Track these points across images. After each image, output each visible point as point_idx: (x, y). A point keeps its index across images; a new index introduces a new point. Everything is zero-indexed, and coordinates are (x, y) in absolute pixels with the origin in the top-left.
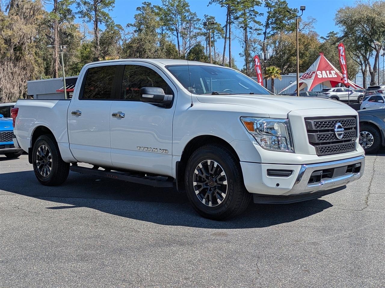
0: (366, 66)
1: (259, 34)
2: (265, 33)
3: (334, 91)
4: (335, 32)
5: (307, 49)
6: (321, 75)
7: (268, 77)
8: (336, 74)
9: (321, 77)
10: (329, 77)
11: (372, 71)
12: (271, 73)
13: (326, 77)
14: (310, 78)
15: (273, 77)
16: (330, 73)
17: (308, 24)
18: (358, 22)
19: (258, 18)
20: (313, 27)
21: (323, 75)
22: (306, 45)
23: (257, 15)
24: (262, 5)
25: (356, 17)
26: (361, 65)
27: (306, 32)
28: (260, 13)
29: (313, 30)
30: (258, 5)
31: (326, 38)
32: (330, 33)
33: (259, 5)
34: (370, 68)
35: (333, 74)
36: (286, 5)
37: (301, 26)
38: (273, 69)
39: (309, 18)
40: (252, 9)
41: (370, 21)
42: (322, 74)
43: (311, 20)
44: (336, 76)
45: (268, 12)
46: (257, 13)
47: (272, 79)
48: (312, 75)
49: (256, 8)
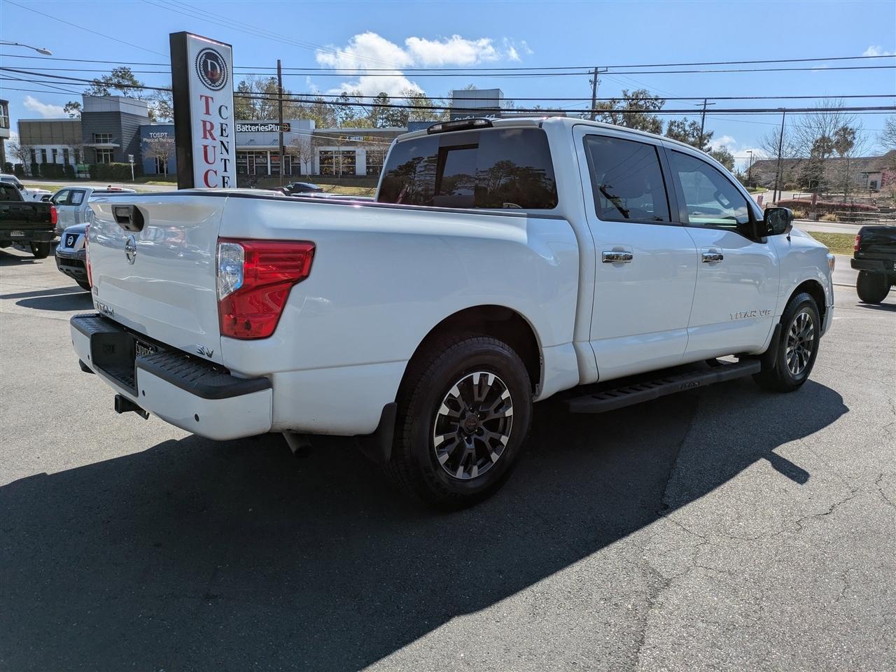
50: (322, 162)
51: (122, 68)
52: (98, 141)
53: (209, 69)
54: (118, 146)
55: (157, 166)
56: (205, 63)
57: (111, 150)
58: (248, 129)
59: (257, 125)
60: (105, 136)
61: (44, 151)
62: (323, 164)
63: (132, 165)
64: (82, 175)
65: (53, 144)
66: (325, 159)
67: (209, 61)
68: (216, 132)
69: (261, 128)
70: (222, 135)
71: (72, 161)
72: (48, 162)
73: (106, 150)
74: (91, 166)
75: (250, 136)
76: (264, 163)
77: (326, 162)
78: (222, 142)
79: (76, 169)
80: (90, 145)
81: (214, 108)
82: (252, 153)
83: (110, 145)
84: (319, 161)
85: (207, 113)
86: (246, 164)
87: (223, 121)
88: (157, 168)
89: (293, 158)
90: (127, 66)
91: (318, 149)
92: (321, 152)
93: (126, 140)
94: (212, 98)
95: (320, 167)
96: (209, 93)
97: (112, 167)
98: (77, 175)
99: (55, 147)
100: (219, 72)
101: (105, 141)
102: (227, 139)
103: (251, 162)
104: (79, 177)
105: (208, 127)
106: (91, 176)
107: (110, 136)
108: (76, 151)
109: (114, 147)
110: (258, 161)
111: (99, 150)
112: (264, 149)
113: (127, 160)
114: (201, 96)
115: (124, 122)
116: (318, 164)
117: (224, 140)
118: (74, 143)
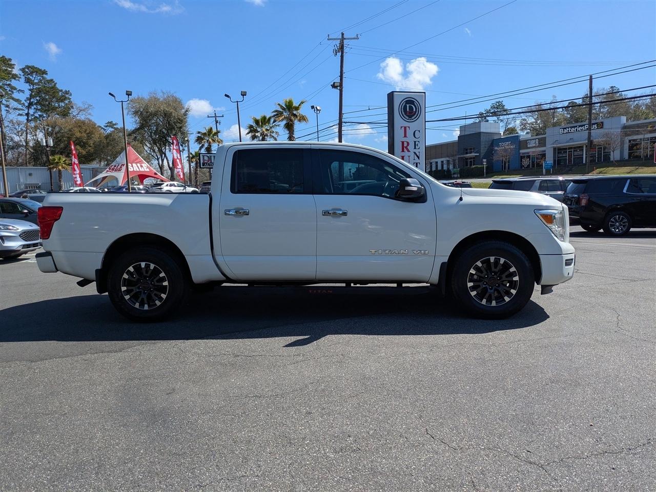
0: (163, 161)
1: (21, 115)
2: (27, 114)
3: (167, 185)
4: (114, 123)
5: (89, 137)
6: (132, 168)
7: (53, 168)
8: (147, 167)
9: (132, 170)
10: (141, 170)
11: (171, 165)
12: (57, 163)
13: (138, 170)
14: (120, 170)
15: (60, 167)
16: (142, 166)
17: (84, 110)
18: (155, 114)
19: (16, 95)
20: (90, 114)
21: (134, 168)
22: (88, 133)
23: (14, 91)
24: (20, 79)
25: (152, 109)
26: (158, 159)
27: (82, 117)
28: (19, 90)
29: (89, 117)
30: (15, 79)
31: (104, 127)
32: (109, 123)
33: (17, 79)
34: (168, 163)
35: (145, 168)
36: (55, 85)
37: (74, 112)
38: (60, 159)
39: (84, 103)
40: (8, 83)
41: (167, 115)
42: (132, 166)
43: (86, 106)
44: (148, 170)
45: (30, 90)
46: (15, 89)
47: (60, 171)
48: (121, 167)
49: (14, 83)
50: (631, 148)
51: (497, 102)
52: (467, 153)
53: (408, 110)
54: (478, 154)
55: (502, 165)
56: (405, 107)
57: (474, 158)
58: (568, 131)
59: (576, 127)
60: (471, 149)
61: (437, 163)
62: (632, 150)
63: (485, 166)
64: (456, 176)
65: (442, 158)
66: (633, 146)
67: (408, 105)
68: (411, 147)
69: (579, 129)
70: (415, 148)
71: (451, 167)
72: (438, 169)
73: (471, 158)
74: (461, 169)
75: (569, 136)
76: (581, 155)
77: (635, 148)
78: (415, 153)
79: (452, 172)
80: (462, 156)
81: (410, 133)
82: (571, 148)
83: (473, 154)
84: (628, 147)
85: (405, 136)
86: (566, 157)
87: (416, 140)
88: (502, 167)
89: (605, 148)
90: (500, 100)
91: (627, 139)
92: (630, 141)
93: (483, 150)
94: (409, 127)
95: (629, 153)
96: (406, 124)
97: (473, 169)
98: (453, 176)
99: (442, 159)
100: (414, 110)
101: (471, 153)
102: (419, 150)
103: (570, 156)
104: (454, 177)
105: (405, 144)
106: (460, 176)
107: (474, 149)
108: (454, 161)
109: (476, 156)
110: (576, 153)
111: (467, 159)
112: (581, 144)
113: (482, 164)
114: (401, 127)
115: (483, 138)
116: (628, 150)
117: (417, 151)
118: (453, 156)
